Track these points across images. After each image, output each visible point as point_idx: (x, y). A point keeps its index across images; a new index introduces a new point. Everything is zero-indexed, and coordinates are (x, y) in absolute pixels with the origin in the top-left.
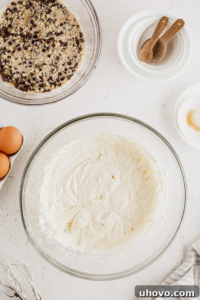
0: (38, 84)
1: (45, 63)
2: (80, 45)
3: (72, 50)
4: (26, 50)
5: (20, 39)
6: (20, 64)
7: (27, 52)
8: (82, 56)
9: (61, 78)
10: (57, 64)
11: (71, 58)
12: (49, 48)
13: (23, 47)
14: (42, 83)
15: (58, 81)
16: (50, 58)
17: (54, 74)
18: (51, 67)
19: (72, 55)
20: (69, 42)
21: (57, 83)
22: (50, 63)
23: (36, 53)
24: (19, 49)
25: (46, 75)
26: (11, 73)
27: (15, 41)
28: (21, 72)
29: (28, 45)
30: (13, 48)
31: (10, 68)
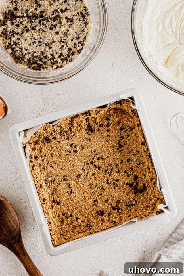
0: (50, 62)
1: (54, 40)
2: (85, 18)
3: (79, 25)
4: (34, 30)
5: (27, 20)
6: (30, 45)
7: (35, 32)
8: (89, 29)
9: (71, 53)
10: (66, 40)
11: (79, 33)
12: (57, 26)
13: (31, 28)
14: (54, 61)
15: (69, 57)
16: (58, 35)
17: (64, 50)
18: (61, 44)
19: (79, 30)
20: (75, 17)
21: (69, 59)
22: (59, 39)
23: (44, 32)
24: (28, 30)
25: (57, 52)
26: (22, 54)
27: (22, 23)
28: (32, 52)
29: (35, 25)
30: (22, 30)
31: (21, 50)
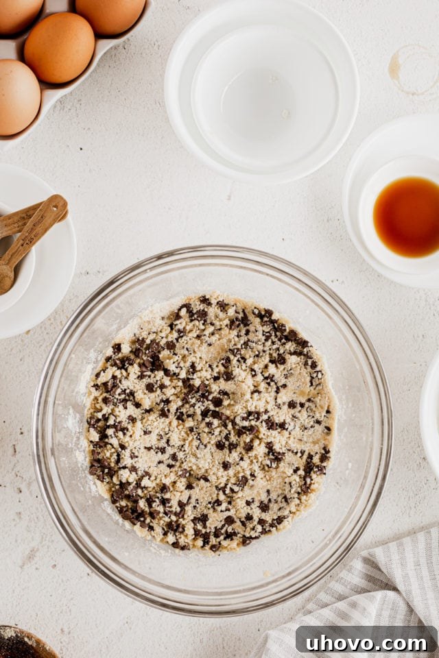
0: (167, 519)
1: (209, 478)
2: (311, 477)
3: (287, 480)
4: (180, 422)
5: (178, 389)
6: (149, 449)
7: (181, 427)
8: (302, 508)
9: (226, 531)
10: (234, 495)
11: (275, 497)
12: (236, 448)
13: (176, 413)
14: (177, 521)
15: (217, 535)
16: (226, 472)
17: (215, 514)
18: (218, 494)
19: (280, 492)
20: (289, 457)
21: (213, 540)
22: (220, 484)
23: (199, 441)
24: (164, 414)
25: (198, 505)
26: (118, 461)
27: (164, 390)
28: (143, 469)
29: (189, 413)
30: (152, 402)
31: (120, 449)
